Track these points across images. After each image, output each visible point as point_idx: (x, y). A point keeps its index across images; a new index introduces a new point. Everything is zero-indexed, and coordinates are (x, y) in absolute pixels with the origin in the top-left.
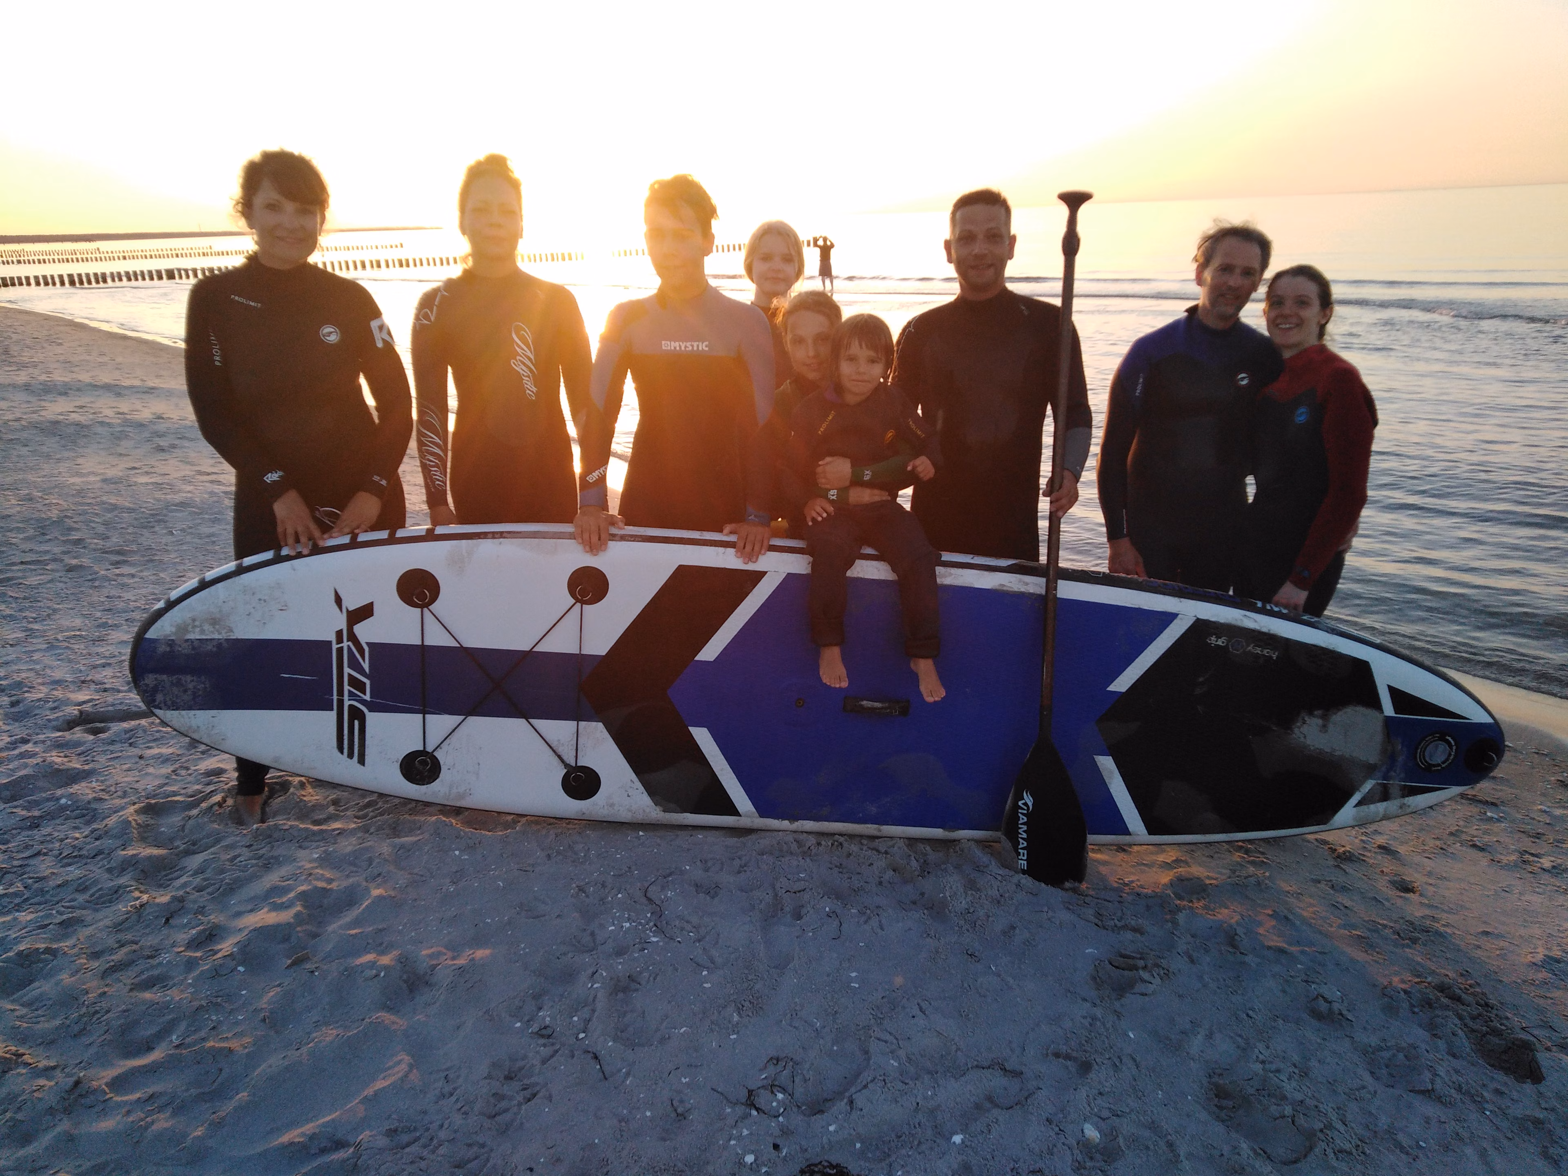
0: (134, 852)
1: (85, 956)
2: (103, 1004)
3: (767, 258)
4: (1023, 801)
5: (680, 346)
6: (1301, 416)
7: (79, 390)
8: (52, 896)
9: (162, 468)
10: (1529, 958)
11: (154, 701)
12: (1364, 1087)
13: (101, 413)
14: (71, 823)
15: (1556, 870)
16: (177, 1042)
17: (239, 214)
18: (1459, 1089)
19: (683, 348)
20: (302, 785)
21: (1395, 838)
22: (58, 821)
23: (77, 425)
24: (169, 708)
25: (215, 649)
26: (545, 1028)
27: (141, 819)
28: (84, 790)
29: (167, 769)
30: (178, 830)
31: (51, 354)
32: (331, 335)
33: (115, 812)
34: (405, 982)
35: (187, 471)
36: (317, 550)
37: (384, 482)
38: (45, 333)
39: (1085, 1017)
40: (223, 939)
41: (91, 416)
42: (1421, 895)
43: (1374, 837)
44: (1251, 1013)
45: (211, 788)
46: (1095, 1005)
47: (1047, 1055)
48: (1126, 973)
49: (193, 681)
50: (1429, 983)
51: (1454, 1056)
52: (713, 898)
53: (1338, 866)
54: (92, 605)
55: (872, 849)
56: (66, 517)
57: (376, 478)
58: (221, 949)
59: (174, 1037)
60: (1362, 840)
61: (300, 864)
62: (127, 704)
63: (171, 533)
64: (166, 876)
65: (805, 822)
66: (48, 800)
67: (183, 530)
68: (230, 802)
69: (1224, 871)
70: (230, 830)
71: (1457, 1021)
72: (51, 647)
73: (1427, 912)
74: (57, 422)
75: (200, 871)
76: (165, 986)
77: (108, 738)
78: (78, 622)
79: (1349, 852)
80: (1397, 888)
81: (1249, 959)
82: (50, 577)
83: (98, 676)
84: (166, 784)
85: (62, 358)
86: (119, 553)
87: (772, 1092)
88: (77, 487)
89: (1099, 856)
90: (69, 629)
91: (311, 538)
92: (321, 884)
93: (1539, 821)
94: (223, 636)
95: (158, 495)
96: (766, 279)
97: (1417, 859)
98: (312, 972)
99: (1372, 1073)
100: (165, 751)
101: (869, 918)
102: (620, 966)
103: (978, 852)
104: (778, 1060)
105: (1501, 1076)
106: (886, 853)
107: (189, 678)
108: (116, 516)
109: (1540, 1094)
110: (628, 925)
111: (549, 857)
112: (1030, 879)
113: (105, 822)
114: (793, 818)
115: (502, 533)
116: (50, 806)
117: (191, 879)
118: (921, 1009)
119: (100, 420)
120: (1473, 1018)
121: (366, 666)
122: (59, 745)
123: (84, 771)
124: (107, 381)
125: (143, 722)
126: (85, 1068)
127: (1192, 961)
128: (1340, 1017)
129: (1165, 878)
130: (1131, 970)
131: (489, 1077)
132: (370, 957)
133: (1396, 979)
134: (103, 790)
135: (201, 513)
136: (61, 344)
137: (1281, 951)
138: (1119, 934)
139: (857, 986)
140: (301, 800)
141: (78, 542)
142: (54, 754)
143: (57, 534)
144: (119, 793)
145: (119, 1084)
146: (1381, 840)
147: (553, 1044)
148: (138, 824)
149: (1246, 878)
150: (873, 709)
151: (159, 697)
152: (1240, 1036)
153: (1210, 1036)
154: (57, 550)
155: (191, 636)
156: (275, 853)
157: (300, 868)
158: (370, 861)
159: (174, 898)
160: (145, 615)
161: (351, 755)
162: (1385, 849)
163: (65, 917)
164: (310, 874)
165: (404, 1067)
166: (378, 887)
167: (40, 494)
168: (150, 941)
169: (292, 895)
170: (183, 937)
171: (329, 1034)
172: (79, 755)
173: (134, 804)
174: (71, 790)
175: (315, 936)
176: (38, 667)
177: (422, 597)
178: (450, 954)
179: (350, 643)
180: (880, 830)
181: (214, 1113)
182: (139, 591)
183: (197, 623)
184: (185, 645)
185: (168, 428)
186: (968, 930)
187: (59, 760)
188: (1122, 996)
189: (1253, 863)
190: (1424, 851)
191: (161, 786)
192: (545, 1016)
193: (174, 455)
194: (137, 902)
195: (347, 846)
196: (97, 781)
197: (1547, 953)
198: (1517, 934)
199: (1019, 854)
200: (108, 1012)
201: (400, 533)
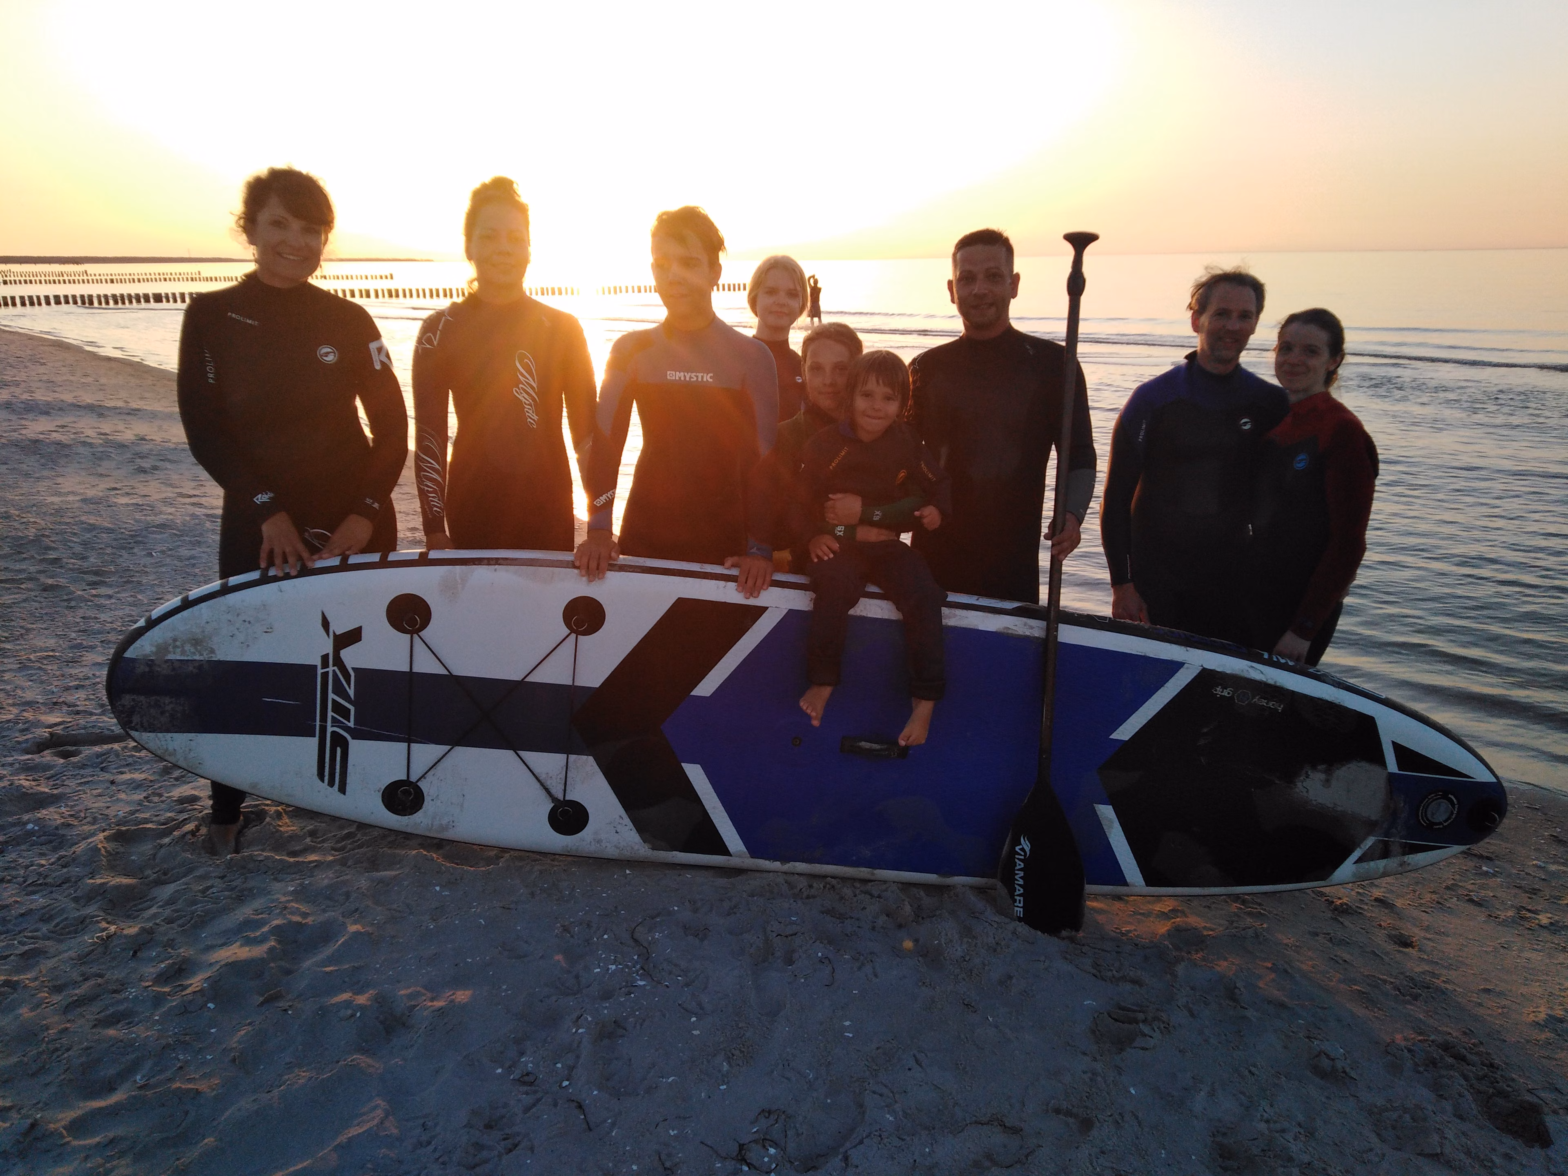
0: (103, 881)
1: (46, 989)
2: (64, 1041)
3: (772, 292)
4: (1021, 847)
5: (685, 376)
6: (1301, 462)
7: (60, 409)
8: (15, 925)
9: (142, 490)
10: (1532, 1017)
11: (131, 722)
12: (1371, 1150)
13: (82, 433)
14: (37, 850)
15: (1554, 928)
16: (142, 1083)
17: (240, 229)
18: (1468, 1153)
19: (688, 379)
20: (279, 815)
21: (1392, 891)
22: (23, 847)
23: (59, 444)
24: (145, 730)
25: (195, 671)
26: (528, 1074)
27: (110, 846)
28: (51, 815)
29: (139, 796)
30: (149, 859)
31: (33, 373)
32: (328, 355)
33: (84, 839)
34: (381, 1022)
35: (169, 493)
36: (306, 571)
37: (376, 505)
38: (30, 352)
39: (1084, 1072)
40: (194, 973)
41: (72, 436)
42: (1420, 950)
43: (1371, 890)
44: (1253, 1069)
45: (185, 816)
46: (1095, 1059)
47: (1047, 1111)
48: (1126, 1026)
49: (171, 702)
50: (1433, 1041)
51: (1461, 1117)
52: (702, 940)
53: (1336, 919)
54: (66, 625)
55: (865, 893)
56: (43, 536)
57: (369, 501)
58: (192, 984)
59: (138, 1077)
60: (1358, 892)
61: (275, 897)
62: (100, 728)
63: (151, 555)
64: (135, 905)
65: (797, 864)
66: (14, 825)
67: (163, 552)
68: (204, 830)
69: (1222, 922)
70: (203, 860)
71: (1464, 1082)
72: (23, 667)
73: (1427, 968)
74: (37, 441)
75: (171, 901)
76: (129, 1023)
77: (79, 762)
78: (52, 642)
79: (1346, 904)
80: (1395, 943)
81: (1250, 1013)
82: (24, 596)
83: (70, 699)
84: (138, 810)
85: (45, 378)
86: (96, 573)
87: (764, 1146)
88: (56, 507)
89: (1095, 904)
90: (41, 650)
91: (300, 558)
92: (297, 919)
93: (1535, 877)
94: (205, 656)
95: (138, 516)
96: (771, 312)
97: (1416, 913)
98: (285, 1010)
99: (1378, 1135)
100: (138, 776)
101: (863, 964)
102: (606, 1011)
103: (972, 898)
104: (770, 1112)
105: (1509, 1140)
106: (879, 897)
107: (167, 700)
108: (95, 536)
109: (1549, 1159)
110: (614, 967)
111: (533, 894)
112: (1027, 927)
113: (73, 849)
114: (785, 860)
115: (497, 559)
116: (16, 831)
117: (160, 910)
118: (917, 1061)
119: (82, 440)
120: (1480, 1079)
121: (351, 692)
122: (27, 768)
123: (53, 795)
124: (89, 401)
125: (116, 746)
126: (42, 1109)
127: (1192, 1015)
128: (1344, 1075)
129: (1163, 928)
130: (1130, 1023)
131: (469, 1125)
132: (345, 996)
133: (1398, 1037)
134: (71, 816)
135: (181, 535)
136: (44, 364)
137: (1282, 1005)
138: (1117, 985)
139: (851, 1035)
140: (278, 831)
141: (56, 561)
142: (21, 777)
143: (33, 553)
144: (88, 819)
145: (78, 1127)
146: (1377, 893)
147: (535, 1092)
148: (107, 851)
149: (1244, 929)
150: (871, 750)
151: (136, 719)
152: (1243, 1093)
153: (1212, 1094)
154: (32, 569)
155: (170, 657)
156: (251, 884)
157: (273, 901)
158: (348, 895)
159: (143, 930)
160: (120, 637)
161: (331, 784)
162: (1381, 902)
163: (26, 948)
164: (286, 908)
165: (379, 1113)
166: (355, 922)
167: (17, 513)
168: (118, 974)
169: (265, 929)
170: (151, 971)
171: (302, 1077)
172: (48, 778)
173: (104, 831)
174: (39, 815)
175: (288, 972)
176: (8, 687)
177: (412, 623)
178: (429, 995)
179: (335, 668)
180: (873, 874)
181: (178, 1159)
182: (117, 613)
183: (178, 643)
184: (165, 666)
185: (151, 450)
186: (964, 979)
187: (27, 783)
188: (1122, 1050)
189: (1250, 914)
190: (1421, 905)
191: (133, 813)
192: (528, 1062)
193: (156, 477)
194: (104, 934)
195: (324, 879)
196: (67, 806)
197: (1550, 1012)
198: (1519, 993)
199: (1015, 901)
200: (68, 1050)
201: (392, 557)
